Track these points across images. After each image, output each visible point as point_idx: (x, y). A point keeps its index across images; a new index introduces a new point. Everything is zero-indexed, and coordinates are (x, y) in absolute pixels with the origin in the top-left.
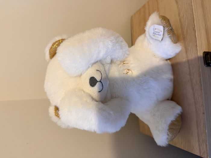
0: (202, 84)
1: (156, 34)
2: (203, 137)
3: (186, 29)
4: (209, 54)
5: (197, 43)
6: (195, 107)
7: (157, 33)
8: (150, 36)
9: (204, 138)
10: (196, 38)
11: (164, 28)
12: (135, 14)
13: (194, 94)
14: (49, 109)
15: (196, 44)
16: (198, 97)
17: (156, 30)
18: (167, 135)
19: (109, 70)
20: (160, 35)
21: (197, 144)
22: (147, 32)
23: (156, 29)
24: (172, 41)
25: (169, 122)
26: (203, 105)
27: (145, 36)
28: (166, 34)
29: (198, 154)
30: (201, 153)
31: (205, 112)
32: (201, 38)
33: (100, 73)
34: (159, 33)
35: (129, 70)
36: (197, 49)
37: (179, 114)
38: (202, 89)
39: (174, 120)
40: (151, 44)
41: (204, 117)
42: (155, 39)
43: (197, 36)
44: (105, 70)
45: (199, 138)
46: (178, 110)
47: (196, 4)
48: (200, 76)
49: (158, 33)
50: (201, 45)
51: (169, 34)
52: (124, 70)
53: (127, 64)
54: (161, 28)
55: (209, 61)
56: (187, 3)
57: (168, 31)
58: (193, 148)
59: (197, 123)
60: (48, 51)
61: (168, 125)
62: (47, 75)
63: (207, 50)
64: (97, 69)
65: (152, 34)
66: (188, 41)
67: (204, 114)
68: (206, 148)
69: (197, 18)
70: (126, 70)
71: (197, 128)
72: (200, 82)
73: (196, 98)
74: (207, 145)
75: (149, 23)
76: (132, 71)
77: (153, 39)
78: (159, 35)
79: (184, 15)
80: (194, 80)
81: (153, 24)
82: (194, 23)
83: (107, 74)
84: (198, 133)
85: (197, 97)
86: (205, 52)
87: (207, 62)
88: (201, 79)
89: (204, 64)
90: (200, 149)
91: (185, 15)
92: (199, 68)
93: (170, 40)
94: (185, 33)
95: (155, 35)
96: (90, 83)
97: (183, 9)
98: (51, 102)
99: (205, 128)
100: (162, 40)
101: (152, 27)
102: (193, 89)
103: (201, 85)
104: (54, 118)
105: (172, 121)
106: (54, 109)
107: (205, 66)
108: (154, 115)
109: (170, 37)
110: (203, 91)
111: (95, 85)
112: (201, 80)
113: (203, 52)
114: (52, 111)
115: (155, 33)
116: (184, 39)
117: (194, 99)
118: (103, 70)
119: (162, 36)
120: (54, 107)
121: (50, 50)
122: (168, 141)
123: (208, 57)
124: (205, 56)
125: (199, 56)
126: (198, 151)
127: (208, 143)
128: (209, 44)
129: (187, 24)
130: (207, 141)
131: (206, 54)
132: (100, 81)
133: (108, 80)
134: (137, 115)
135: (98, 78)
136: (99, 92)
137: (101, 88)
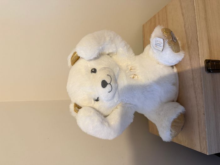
3: (190, 39)
4: (210, 62)
6: (197, 108)
7: (158, 45)
8: (153, 47)
9: (204, 136)
10: (199, 48)
11: (164, 41)
13: (196, 97)
14: (70, 106)
15: (198, 53)
18: (170, 131)
19: (118, 75)
20: (161, 46)
22: (151, 43)
24: (173, 51)
25: (172, 120)
26: (203, 107)
27: (150, 47)
28: (167, 45)
29: (199, 151)
30: (201, 149)
31: (205, 112)
32: (203, 48)
33: (110, 78)
35: (135, 75)
36: (199, 57)
37: (181, 113)
38: (203, 93)
40: (155, 53)
41: (204, 116)
42: (158, 50)
43: (199, 46)
44: (114, 75)
45: (200, 136)
46: (180, 109)
47: (200, 17)
48: (201, 81)
50: (203, 53)
51: (170, 45)
52: (131, 75)
53: (134, 69)
54: (162, 40)
55: (209, 68)
56: (191, 16)
57: (169, 42)
58: (195, 145)
59: (198, 123)
60: (70, 59)
61: (171, 123)
62: (69, 78)
63: (208, 59)
64: (108, 74)
65: (154, 45)
66: (192, 50)
67: (204, 114)
68: (206, 144)
69: (200, 30)
70: (133, 75)
71: (199, 127)
72: (202, 86)
74: (206, 142)
75: (153, 35)
76: (138, 76)
77: (156, 49)
78: (160, 46)
79: (189, 27)
80: (197, 85)
81: (156, 37)
84: (199, 132)
85: (199, 100)
86: (206, 60)
87: (208, 69)
89: (206, 70)
90: (201, 145)
91: (190, 27)
92: (201, 74)
96: (102, 85)
97: (188, 22)
98: (72, 100)
99: (205, 127)
100: (162, 50)
102: (195, 92)
103: (202, 89)
104: (74, 113)
106: (74, 106)
107: (206, 73)
108: (159, 114)
110: (203, 95)
111: (106, 86)
112: (202, 84)
114: (72, 107)
116: (189, 48)
117: (196, 101)
118: (113, 74)
120: (74, 105)
121: (71, 58)
123: (209, 64)
124: (207, 64)
125: (201, 63)
126: (199, 148)
127: (207, 140)
128: (210, 52)
129: (191, 35)
130: (206, 138)
131: (207, 62)
132: (110, 84)
133: (117, 83)
134: (145, 115)
135: (108, 82)
136: (109, 92)
137: (110, 89)
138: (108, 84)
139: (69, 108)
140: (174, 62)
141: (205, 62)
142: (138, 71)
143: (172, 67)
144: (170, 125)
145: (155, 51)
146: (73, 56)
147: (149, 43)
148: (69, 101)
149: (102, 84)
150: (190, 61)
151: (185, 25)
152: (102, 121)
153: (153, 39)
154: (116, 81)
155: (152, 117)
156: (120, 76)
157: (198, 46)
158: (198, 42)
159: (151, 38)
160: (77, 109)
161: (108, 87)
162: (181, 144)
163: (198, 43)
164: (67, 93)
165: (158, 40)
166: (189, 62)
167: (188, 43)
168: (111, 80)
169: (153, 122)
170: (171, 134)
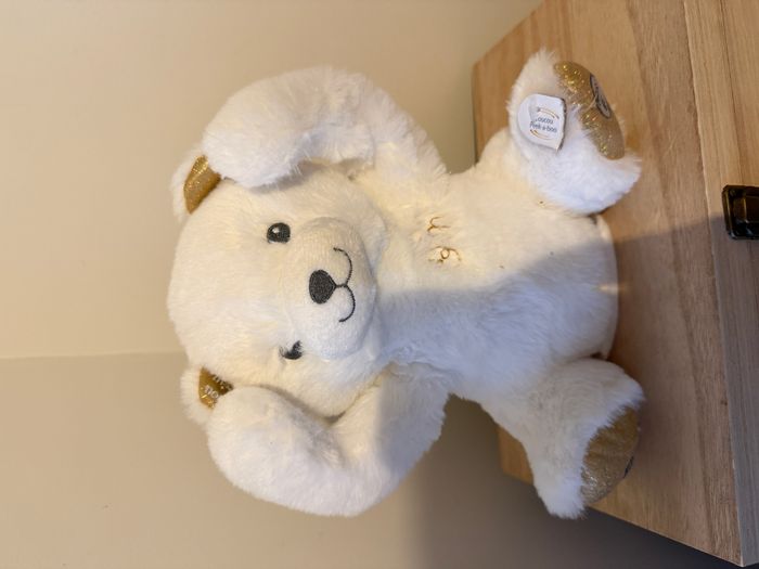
0: (719, 298)
1: (539, 126)
2: (722, 486)
3: (663, 107)
4: (744, 194)
5: (700, 157)
6: (696, 380)
7: (543, 124)
8: (522, 134)
9: (724, 488)
10: (699, 140)
11: (565, 106)
12: (487, 56)
13: (690, 335)
14: (183, 379)
15: (697, 160)
16: (705, 345)
17: (540, 114)
18: (580, 477)
19: (379, 250)
20: (554, 130)
21: (702, 513)
23: (539, 110)
24: (601, 150)
25: (590, 434)
26: (721, 372)
27: (510, 135)
28: (577, 127)
29: (705, 548)
30: (714, 542)
31: (728, 395)
32: (715, 139)
33: (343, 260)
34: (550, 122)
35: (448, 250)
36: (701, 177)
38: (718, 319)
39: (608, 425)
40: (528, 161)
41: (726, 413)
42: (540, 146)
43: (700, 132)
44: (363, 249)
45: (706, 491)
46: (627, 392)
47: (699, 18)
48: (711, 271)
49: (546, 125)
50: (718, 162)
51: (587, 128)
52: (432, 249)
53: (444, 227)
54: (556, 105)
55: (742, 218)
56: (666, 18)
57: (584, 116)
58: (687, 525)
59: (701, 436)
61: (586, 445)
63: (736, 182)
64: (336, 245)
65: (527, 129)
66: (671, 148)
67: (726, 404)
68: (734, 523)
69: (703, 69)
70: (440, 250)
71: (703, 455)
72: (713, 293)
73: (699, 348)
74: (734, 515)
75: (519, 88)
76: (460, 252)
77: (533, 144)
78: (550, 129)
79: (656, 60)
80: (693, 287)
81: (531, 91)
82: (692, 87)
83: (372, 263)
84: (704, 473)
85: (702, 348)
86: (728, 189)
87: (739, 221)
88: (714, 280)
89: (728, 229)
90: (711, 527)
91: (660, 60)
92: (710, 242)
93: (593, 147)
94: (660, 122)
95: (538, 130)
96: (311, 291)
97: (654, 40)
98: (191, 354)
99: (730, 453)
100: (561, 146)
101: (527, 103)
102: (686, 317)
103: (716, 303)
104: (197, 411)
105: (599, 430)
106: (197, 380)
107: (728, 237)
108: (541, 406)
109: (594, 137)
110: (721, 325)
111: (328, 297)
112: (714, 284)
113: (724, 186)
115: (537, 123)
116: (658, 141)
117: (692, 351)
119: (560, 134)
120: (198, 374)
121: (187, 182)
123: (742, 205)
124: (731, 202)
125: (708, 201)
126: (705, 536)
127: (738, 509)
128: (743, 158)
129: (666, 89)
130: (734, 500)
131: (733, 194)
132: (345, 286)
133: (375, 281)
134: (487, 408)
135: (338, 276)
136: (342, 321)
137: (347, 307)
138: (336, 286)
140: (602, 199)
141: (723, 193)
142: (462, 234)
143: (592, 217)
144: (583, 453)
145: (529, 153)
146: (191, 175)
147: (503, 121)
148: (180, 361)
150: (664, 193)
151: (640, 54)
152: (315, 444)
153: (522, 101)
154: (371, 275)
155: (510, 415)
156: (386, 254)
157: (697, 133)
158: (696, 115)
159: (509, 99)
160: (212, 392)
161: (339, 299)
163: (696, 121)
164: (172, 326)
165: (539, 105)
166: (658, 197)
167: (653, 122)
168: (347, 269)
169: (515, 433)
170: (582, 489)
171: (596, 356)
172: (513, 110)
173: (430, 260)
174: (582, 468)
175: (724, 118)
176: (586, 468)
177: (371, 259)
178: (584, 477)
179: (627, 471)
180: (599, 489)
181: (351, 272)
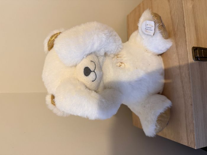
0: (190, 76)
1: (147, 29)
2: (191, 127)
4: (198, 49)
5: (186, 39)
6: (184, 98)
7: (149, 29)
8: (142, 32)
9: (191, 128)
10: (186, 34)
12: (131, 13)
13: (183, 87)
14: (46, 97)
16: (187, 89)
17: (148, 26)
19: (103, 62)
20: (152, 30)
21: (185, 135)
22: (139, 28)
23: (147, 25)
24: (163, 37)
25: (158, 114)
26: (191, 97)
27: (138, 32)
28: (157, 30)
29: (186, 144)
30: (188, 143)
31: (193, 103)
32: (190, 34)
33: (94, 64)
34: (151, 28)
35: (122, 63)
36: (186, 44)
37: (168, 108)
38: (190, 82)
39: (163, 112)
40: (143, 39)
41: (192, 108)
43: (186, 32)
44: (99, 61)
45: (187, 129)
47: (186, 2)
48: (189, 69)
50: (191, 40)
51: (160, 30)
52: (117, 63)
53: (120, 57)
56: (177, 2)
57: (159, 27)
58: (182, 139)
59: (185, 114)
60: (47, 43)
61: (157, 117)
64: (91, 60)
65: (144, 30)
66: (178, 36)
67: (192, 105)
68: (194, 138)
69: (187, 16)
70: (120, 63)
71: (186, 119)
72: (189, 75)
73: (185, 90)
74: (194, 135)
75: (142, 19)
76: (125, 64)
77: (145, 34)
79: (175, 13)
80: (184, 74)
81: (145, 20)
82: (184, 20)
83: (101, 66)
84: (186, 124)
86: (193, 48)
87: (196, 56)
88: (189, 72)
89: (193, 58)
90: (188, 139)
91: (176, 13)
93: (161, 35)
94: (176, 29)
95: (147, 30)
96: (84, 73)
97: (174, 7)
98: (48, 91)
99: (193, 118)
102: (182, 82)
103: (190, 78)
105: (161, 113)
106: (51, 98)
107: (193, 61)
108: (144, 107)
109: (161, 33)
110: (191, 84)
112: (189, 73)
113: (192, 47)
114: (48, 99)
116: (175, 35)
117: (183, 91)
118: (97, 61)
119: (153, 31)
120: (51, 96)
121: (48, 42)
122: (156, 133)
123: (197, 52)
124: (194, 51)
126: (186, 141)
127: (195, 134)
128: (198, 39)
129: (177, 21)
130: (194, 131)
131: (195, 49)
132: (94, 71)
133: (102, 71)
135: (92, 68)
136: (93, 81)
137: (94, 77)
138: (91, 71)
139: (45, 101)
142: (126, 59)
144: (156, 119)
145: (144, 37)
149: (84, 71)
150: (176, 49)
151: (171, 12)
153: (143, 23)
154: (101, 68)
156: (105, 63)
158: (185, 28)
159: (138, 22)
162: (166, 138)
163: (185, 29)
165: (148, 23)
167: (174, 30)
168: (94, 67)
169: (137, 114)
170: (155, 129)
171: (159, 93)
172: (140, 25)
173: (117, 66)
174: (156, 123)
175: (193, 29)
176: (157, 123)
177: (101, 64)
178: (156, 126)
179: (167, 124)
180: (160, 129)
181: (95, 67)
